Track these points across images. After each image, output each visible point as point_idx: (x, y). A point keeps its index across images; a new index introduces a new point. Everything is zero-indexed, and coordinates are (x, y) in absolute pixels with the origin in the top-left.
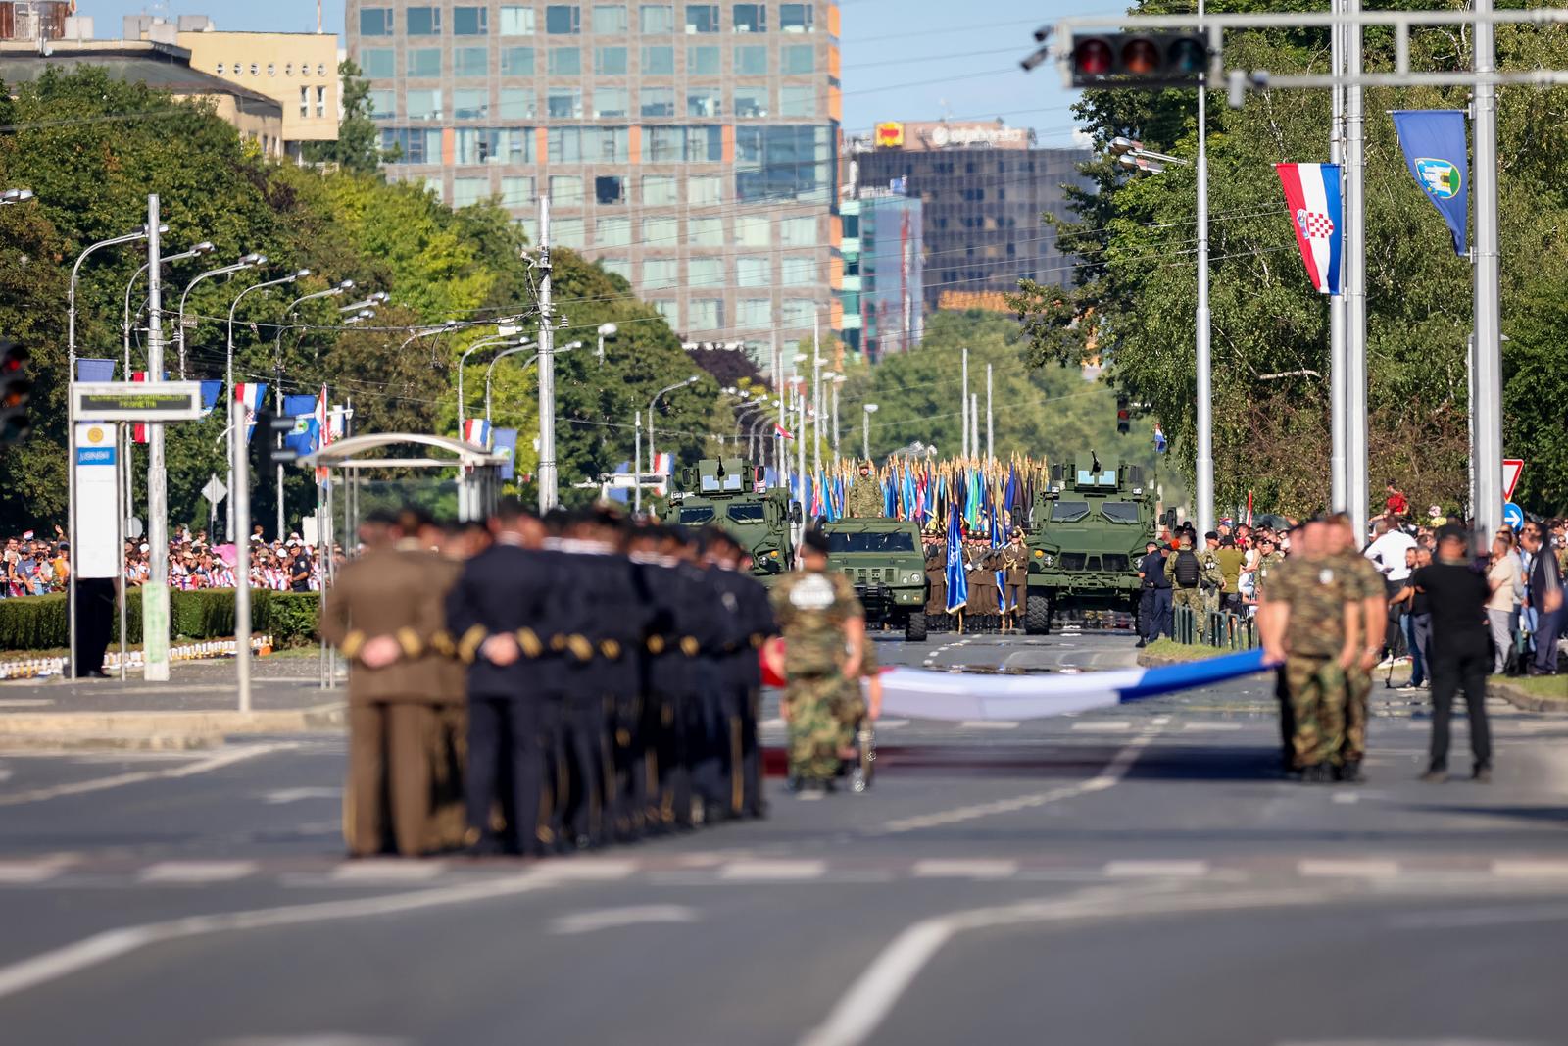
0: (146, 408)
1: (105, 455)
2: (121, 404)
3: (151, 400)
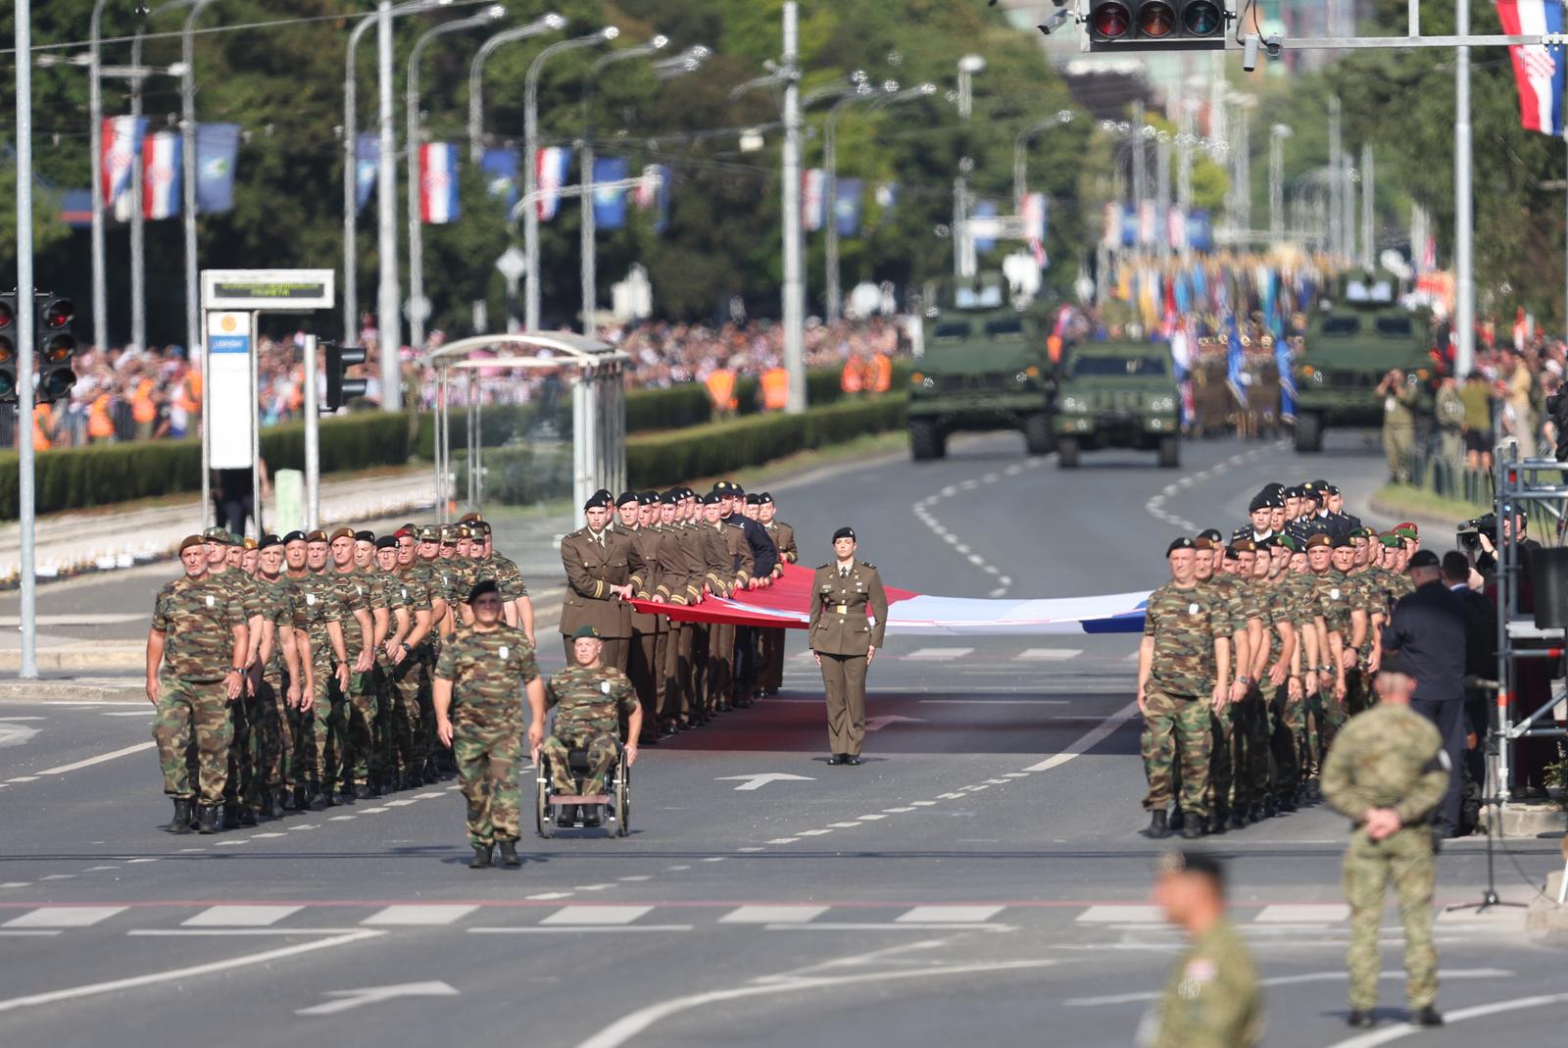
0: (279, 296)
1: (238, 344)
2: (253, 292)
3: (283, 289)
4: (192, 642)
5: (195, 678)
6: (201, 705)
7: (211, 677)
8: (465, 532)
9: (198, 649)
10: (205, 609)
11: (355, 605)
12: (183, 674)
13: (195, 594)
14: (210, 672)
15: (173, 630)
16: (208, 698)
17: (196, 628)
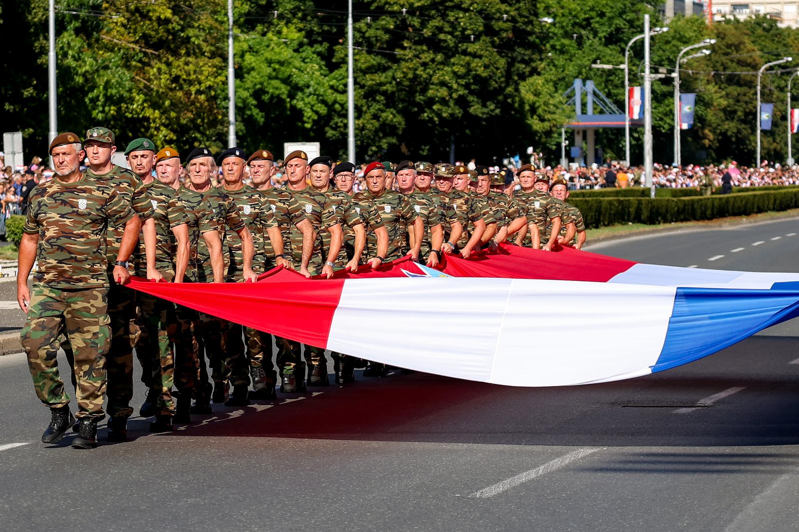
4: (61, 248)
5: (63, 285)
6: (73, 311)
7: (81, 285)
8: (462, 169)
9: (67, 256)
10: (78, 214)
11: (296, 217)
12: (52, 281)
13: (66, 196)
14: (80, 280)
15: (44, 235)
16: (79, 305)
17: (66, 234)
